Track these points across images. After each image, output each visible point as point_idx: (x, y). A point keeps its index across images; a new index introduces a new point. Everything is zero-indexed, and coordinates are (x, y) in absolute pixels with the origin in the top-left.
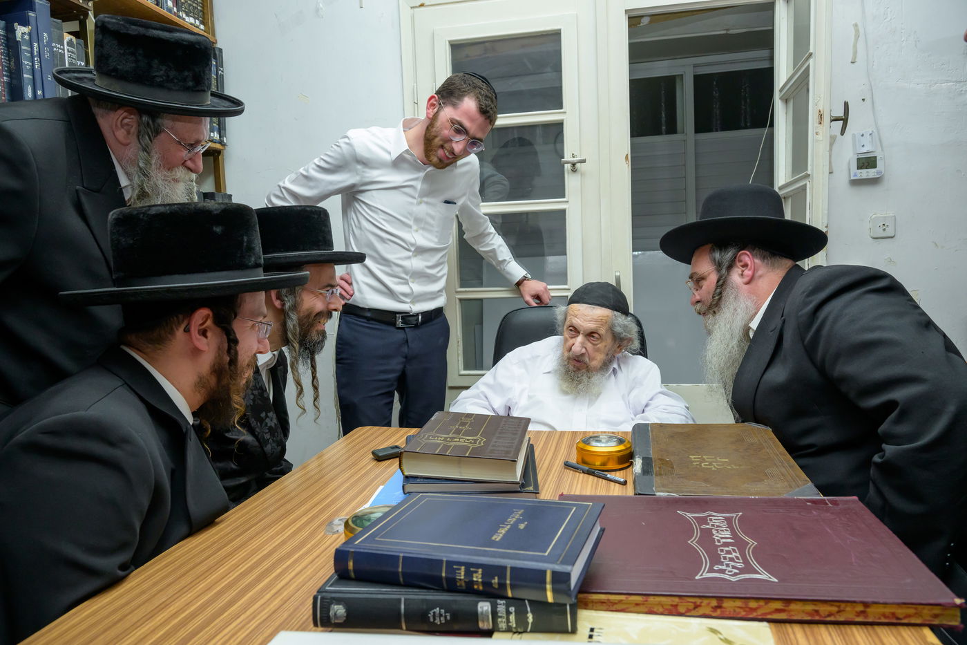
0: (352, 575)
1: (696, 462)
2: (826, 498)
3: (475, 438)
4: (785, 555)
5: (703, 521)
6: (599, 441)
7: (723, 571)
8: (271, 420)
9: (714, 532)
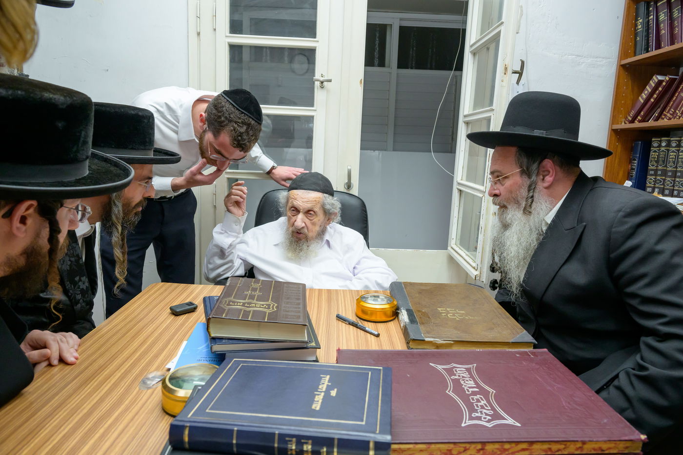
0: (187, 446)
3: (267, 303)
5: (450, 372)
7: (479, 418)
8: (84, 284)
9: (462, 382)
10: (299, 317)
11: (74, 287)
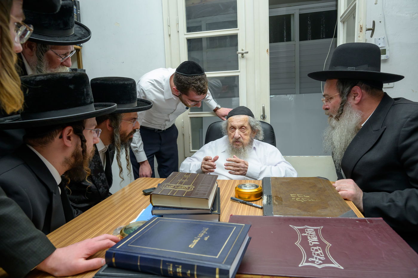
0: (114, 265)
2: (366, 218)
3: (189, 186)
4: (346, 252)
5: (303, 231)
7: (313, 262)
8: (103, 177)
9: (309, 238)
10: (205, 194)
11: (98, 179)
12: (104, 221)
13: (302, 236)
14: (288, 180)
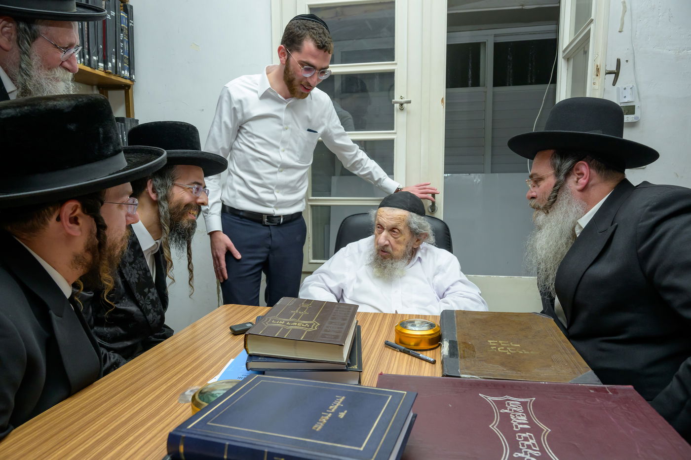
0: (183, 458)
1: (494, 346)
3: (310, 322)
4: (576, 444)
5: (501, 405)
6: (414, 325)
8: (153, 295)
9: (512, 417)
10: (337, 337)
11: (145, 298)
12: (163, 378)
13: (500, 413)
14: (484, 317)
